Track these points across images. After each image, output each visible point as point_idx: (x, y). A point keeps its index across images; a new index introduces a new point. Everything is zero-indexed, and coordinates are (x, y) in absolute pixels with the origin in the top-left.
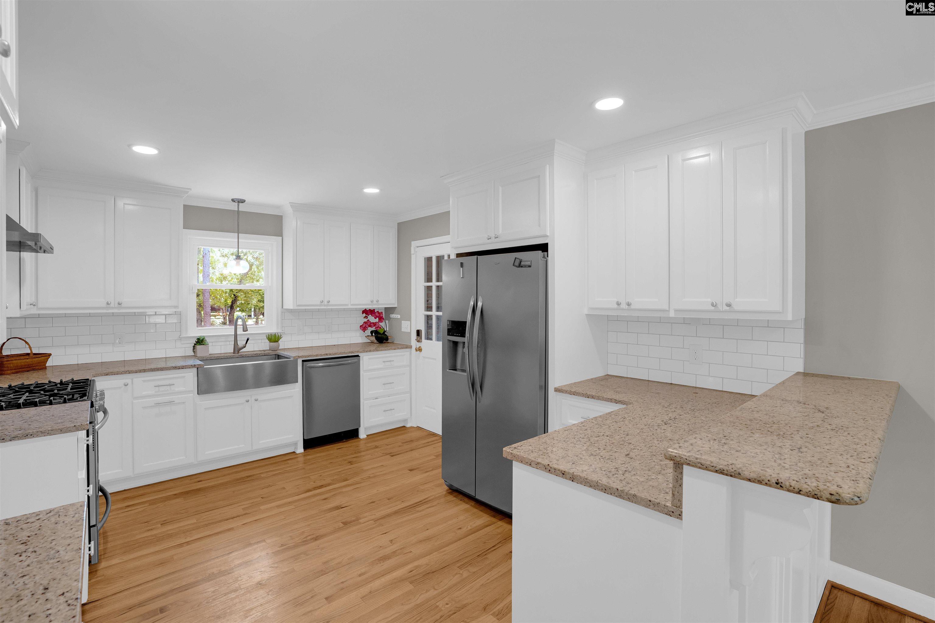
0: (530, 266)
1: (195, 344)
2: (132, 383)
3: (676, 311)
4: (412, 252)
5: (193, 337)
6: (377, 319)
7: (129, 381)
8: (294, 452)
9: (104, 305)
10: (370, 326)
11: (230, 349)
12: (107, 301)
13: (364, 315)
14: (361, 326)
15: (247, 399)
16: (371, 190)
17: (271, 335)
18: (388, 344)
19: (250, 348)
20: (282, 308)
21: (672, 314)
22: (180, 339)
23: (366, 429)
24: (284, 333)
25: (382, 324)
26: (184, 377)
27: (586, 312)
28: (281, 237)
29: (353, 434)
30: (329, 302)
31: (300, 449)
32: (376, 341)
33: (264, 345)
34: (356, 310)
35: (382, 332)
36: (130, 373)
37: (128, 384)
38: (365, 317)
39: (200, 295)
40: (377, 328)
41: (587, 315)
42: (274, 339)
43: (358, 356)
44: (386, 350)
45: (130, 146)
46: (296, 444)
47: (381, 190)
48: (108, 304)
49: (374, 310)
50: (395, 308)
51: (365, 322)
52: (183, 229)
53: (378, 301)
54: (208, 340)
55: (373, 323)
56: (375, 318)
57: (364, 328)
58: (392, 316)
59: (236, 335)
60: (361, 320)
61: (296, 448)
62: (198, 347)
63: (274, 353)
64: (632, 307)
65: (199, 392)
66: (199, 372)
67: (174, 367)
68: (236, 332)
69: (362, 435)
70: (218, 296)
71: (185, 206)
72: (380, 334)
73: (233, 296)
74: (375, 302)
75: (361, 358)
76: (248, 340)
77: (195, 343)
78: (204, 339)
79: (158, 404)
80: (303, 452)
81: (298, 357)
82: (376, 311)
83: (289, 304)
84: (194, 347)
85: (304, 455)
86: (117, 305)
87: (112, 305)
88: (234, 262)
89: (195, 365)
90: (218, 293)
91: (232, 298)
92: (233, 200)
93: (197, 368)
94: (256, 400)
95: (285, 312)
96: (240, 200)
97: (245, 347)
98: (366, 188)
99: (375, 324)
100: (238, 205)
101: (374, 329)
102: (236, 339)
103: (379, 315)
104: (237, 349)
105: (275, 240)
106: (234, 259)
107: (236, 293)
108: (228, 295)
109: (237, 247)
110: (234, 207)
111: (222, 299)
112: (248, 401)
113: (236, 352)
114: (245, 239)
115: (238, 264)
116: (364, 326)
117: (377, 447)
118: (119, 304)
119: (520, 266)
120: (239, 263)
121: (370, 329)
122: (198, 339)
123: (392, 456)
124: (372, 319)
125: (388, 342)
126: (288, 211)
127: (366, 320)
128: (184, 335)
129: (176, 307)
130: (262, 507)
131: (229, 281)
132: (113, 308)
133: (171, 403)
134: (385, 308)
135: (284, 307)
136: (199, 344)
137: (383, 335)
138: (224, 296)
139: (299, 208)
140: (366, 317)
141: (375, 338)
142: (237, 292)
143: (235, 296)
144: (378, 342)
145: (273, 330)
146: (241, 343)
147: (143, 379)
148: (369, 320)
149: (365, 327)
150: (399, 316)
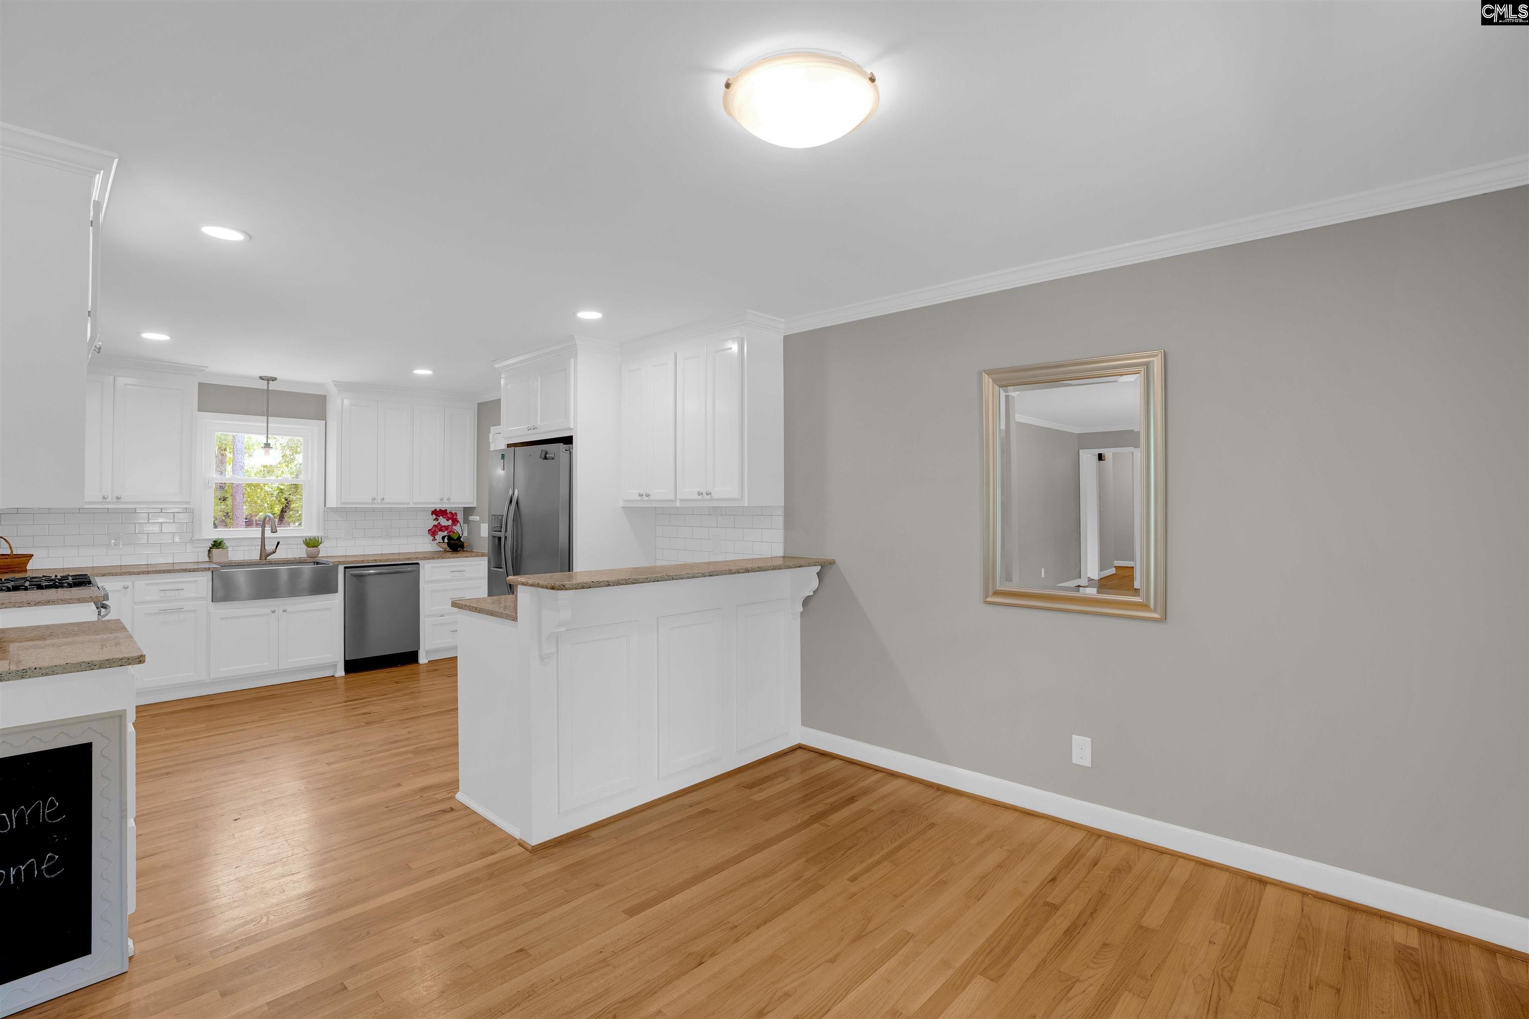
0: (553, 459)
1: (211, 548)
2: (133, 587)
3: (681, 500)
4: (491, 440)
5: (210, 539)
6: (450, 521)
7: (129, 584)
8: (333, 676)
9: (100, 499)
10: (441, 530)
11: (256, 556)
12: (103, 495)
13: (434, 516)
14: (429, 530)
15: (273, 609)
16: (423, 372)
17: (310, 540)
18: (465, 554)
19: (280, 555)
20: (325, 506)
21: (678, 504)
22: (192, 541)
23: (427, 652)
24: (327, 538)
25: (457, 528)
26: (196, 581)
27: (621, 504)
28: (324, 421)
29: (411, 657)
30: (383, 499)
31: (340, 672)
32: (448, 549)
33: (301, 552)
34: (424, 509)
35: (455, 537)
36: (130, 575)
37: (128, 588)
38: (434, 520)
39: (227, 498)
40: (450, 532)
41: (622, 507)
42: (312, 543)
43: (418, 564)
44: (454, 558)
45: (139, 333)
46: (334, 666)
47: (434, 372)
48: (104, 498)
49: (446, 510)
50: (474, 508)
51: (435, 526)
52: (198, 411)
53: (449, 499)
54: (227, 543)
55: (445, 526)
56: (448, 520)
57: (433, 532)
58: (472, 518)
59: (263, 539)
60: (431, 522)
61: (335, 671)
62: (215, 551)
63: (312, 560)
64: (652, 498)
65: (214, 600)
66: (214, 577)
67: (183, 570)
68: (263, 535)
69: (423, 659)
70: (259, 501)
71: (199, 383)
72: (453, 539)
73: (283, 500)
74: (445, 500)
75: (421, 566)
76: (278, 543)
77: (211, 546)
78: (222, 542)
79: (164, 611)
80: (344, 675)
81: (338, 563)
82: (448, 512)
83: (332, 502)
84: (209, 551)
85: (345, 678)
86: (115, 499)
87: (109, 500)
88: (263, 451)
89: (209, 568)
90: (258, 495)
91: (282, 503)
92: (261, 378)
93: (212, 572)
94: (284, 611)
95: (328, 512)
96: (271, 378)
97: (274, 552)
98: (415, 370)
99: (446, 528)
100: (268, 384)
101: (445, 533)
102: (263, 544)
103: (451, 516)
104: (264, 554)
105: (314, 426)
106: (262, 447)
107: (289, 496)
108: (275, 498)
109: (266, 432)
110: (263, 385)
111: (266, 505)
112: (274, 612)
113: (263, 558)
114: (275, 423)
115: (267, 453)
116: (433, 531)
117: (435, 670)
118: (118, 498)
119: (545, 458)
120: (269, 452)
121: (440, 534)
122: (215, 541)
123: (449, 677)
124: (443, 522)
125: (463, 551)
126: (333, 390)
127: (436, 523)
128: (197, 537)
129: (186, 503)
130: (281, 715)
131: (277, 476)
132: (109, 503)
133: (180, 610)
134: (464, 508)
135: (328, 506)
136: (215, 547)
137: (457, 542)
138: (268, 499)
139: (345, 387)
140: (436, 519)
141: (448, 545)
142: (290, 494)
143: (286, 500)
144: (451, 550)
145: (312, 532)
146: (269, 547)
147: (148, 582)
148: (439, 523)
149: (435, 531)
150: (478, 518)
